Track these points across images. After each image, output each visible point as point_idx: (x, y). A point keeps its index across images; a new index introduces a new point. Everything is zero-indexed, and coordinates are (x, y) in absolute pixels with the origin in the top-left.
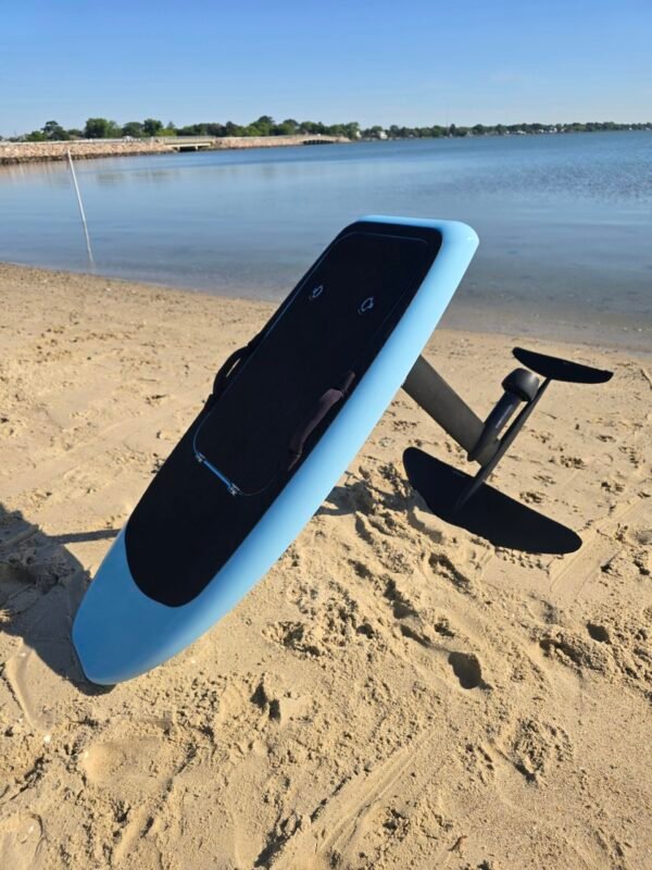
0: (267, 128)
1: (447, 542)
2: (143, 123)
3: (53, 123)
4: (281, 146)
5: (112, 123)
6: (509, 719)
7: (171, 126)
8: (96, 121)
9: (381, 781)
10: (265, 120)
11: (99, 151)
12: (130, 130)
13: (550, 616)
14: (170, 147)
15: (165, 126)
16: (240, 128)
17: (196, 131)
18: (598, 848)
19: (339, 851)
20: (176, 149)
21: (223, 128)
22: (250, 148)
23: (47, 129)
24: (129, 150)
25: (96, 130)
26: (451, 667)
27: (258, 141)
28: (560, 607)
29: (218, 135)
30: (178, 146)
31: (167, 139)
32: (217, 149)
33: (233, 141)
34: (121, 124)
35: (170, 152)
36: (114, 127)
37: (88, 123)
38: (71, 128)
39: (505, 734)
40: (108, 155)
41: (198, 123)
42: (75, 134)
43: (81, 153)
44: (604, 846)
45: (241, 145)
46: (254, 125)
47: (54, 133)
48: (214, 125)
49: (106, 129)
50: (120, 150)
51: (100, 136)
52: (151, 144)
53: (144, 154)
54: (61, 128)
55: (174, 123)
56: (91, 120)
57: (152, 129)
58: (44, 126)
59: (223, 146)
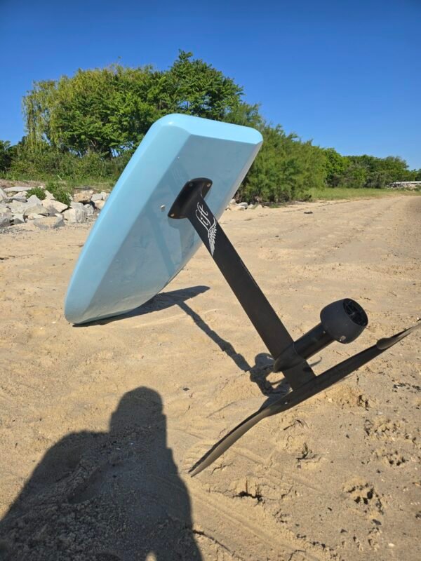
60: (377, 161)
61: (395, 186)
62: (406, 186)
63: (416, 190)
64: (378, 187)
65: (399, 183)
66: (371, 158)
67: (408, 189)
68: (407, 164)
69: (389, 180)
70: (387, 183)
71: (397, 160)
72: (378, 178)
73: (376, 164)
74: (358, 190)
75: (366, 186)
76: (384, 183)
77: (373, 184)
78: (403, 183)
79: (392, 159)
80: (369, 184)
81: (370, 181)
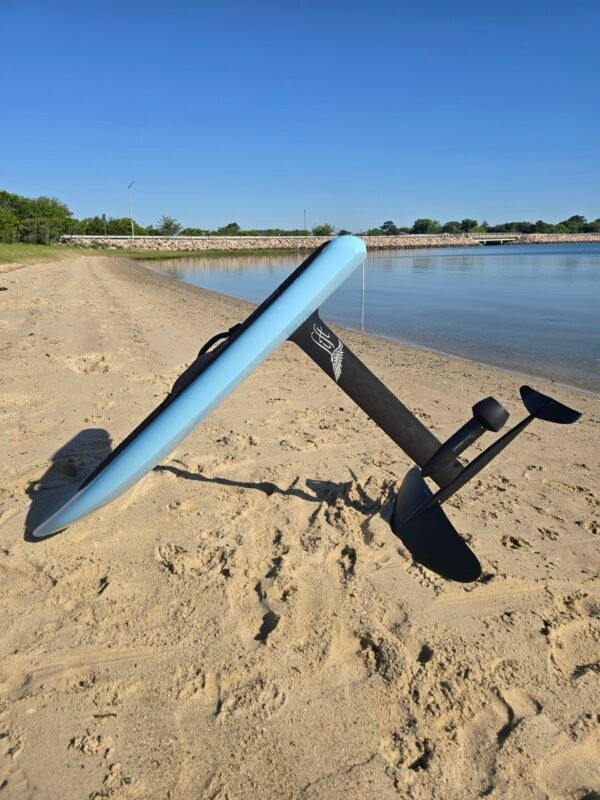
0: (577, 225)
1: (373, 544)
2: (460, 222)
3: (391, 222)
4: (588, 242)
5: (435, 223)
6: (252, 670)
7: (485, 224)
8: (422, 221)
9: (111, 657)
10: (576, 219)
11: (417, 243)
12: (449, 229)
13: (397, 626)
14: (477, 241)
15: (480, 224)
16: (549, 226)
17: (507, 228)
18: (201, 784)
19: (34, 677)
20: (482, 242)
21: (533, 226)
22: (554, 242)
23: (384, 227)
24: (441, 243)
25: (421, 227)
26: (262, 622)
27: (564, 237)
28: (413, 622)
29: (525, 232)
30: (485, 241)
31: (477, 235)
32: (522, 243)
33: (538, 237)
34: (443, 223)
35: (477, 245)
36: (436, 226)
37: (416, 223)
38: (402, 226)
39: (235, 676)
40: (424, 246)
41: (509, 222)
42: (405, 231)
43: (402, 244)
44: (207, 785)
45: (545, 240)
46: (565, 223)
47: (390, 230)
48: (524, 223)
49: (429, 228)
50: (434, 242)
51: (423, 233)
52: (462, 239)
53: (453, 246)
54: (394, 226)
55: (488, 222)
56: (419, 221)
57: (467, 226)
58: (382, 225)
59: (527, 241)
60: (25, 202)
61: (64, 241)
62: (79, 242)
63: (93, 247)
64: (39, 242)
65: (69, 237)
66: (16, 198)
67: (83, 246)
68: (70, 210)
69: (53, 232)
70: (51, 237)
71: (55, 204)
72: (38, 229)
73: (25, 207)
74: (11, 245)
75: (22, 240)
76: (48, 236)
77: (30, 237)
78: (73, 236)
79: (47, 201)
80: (25, 237)
81: (27, 233)
